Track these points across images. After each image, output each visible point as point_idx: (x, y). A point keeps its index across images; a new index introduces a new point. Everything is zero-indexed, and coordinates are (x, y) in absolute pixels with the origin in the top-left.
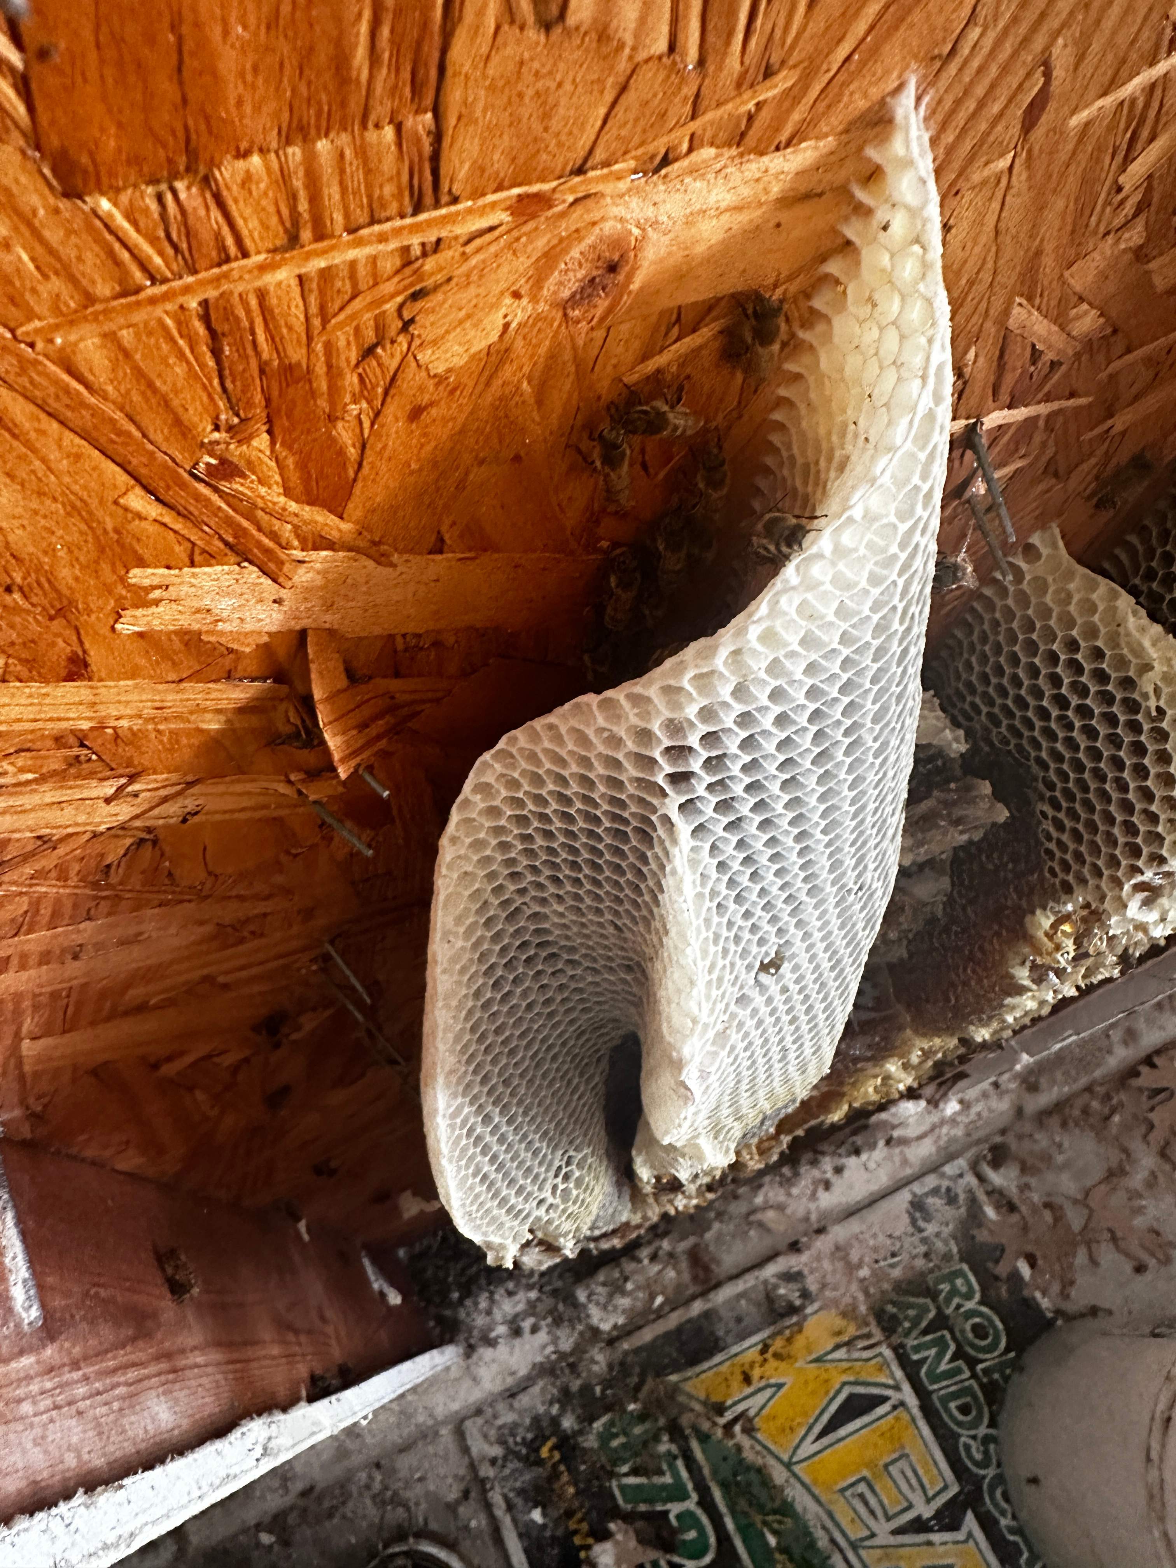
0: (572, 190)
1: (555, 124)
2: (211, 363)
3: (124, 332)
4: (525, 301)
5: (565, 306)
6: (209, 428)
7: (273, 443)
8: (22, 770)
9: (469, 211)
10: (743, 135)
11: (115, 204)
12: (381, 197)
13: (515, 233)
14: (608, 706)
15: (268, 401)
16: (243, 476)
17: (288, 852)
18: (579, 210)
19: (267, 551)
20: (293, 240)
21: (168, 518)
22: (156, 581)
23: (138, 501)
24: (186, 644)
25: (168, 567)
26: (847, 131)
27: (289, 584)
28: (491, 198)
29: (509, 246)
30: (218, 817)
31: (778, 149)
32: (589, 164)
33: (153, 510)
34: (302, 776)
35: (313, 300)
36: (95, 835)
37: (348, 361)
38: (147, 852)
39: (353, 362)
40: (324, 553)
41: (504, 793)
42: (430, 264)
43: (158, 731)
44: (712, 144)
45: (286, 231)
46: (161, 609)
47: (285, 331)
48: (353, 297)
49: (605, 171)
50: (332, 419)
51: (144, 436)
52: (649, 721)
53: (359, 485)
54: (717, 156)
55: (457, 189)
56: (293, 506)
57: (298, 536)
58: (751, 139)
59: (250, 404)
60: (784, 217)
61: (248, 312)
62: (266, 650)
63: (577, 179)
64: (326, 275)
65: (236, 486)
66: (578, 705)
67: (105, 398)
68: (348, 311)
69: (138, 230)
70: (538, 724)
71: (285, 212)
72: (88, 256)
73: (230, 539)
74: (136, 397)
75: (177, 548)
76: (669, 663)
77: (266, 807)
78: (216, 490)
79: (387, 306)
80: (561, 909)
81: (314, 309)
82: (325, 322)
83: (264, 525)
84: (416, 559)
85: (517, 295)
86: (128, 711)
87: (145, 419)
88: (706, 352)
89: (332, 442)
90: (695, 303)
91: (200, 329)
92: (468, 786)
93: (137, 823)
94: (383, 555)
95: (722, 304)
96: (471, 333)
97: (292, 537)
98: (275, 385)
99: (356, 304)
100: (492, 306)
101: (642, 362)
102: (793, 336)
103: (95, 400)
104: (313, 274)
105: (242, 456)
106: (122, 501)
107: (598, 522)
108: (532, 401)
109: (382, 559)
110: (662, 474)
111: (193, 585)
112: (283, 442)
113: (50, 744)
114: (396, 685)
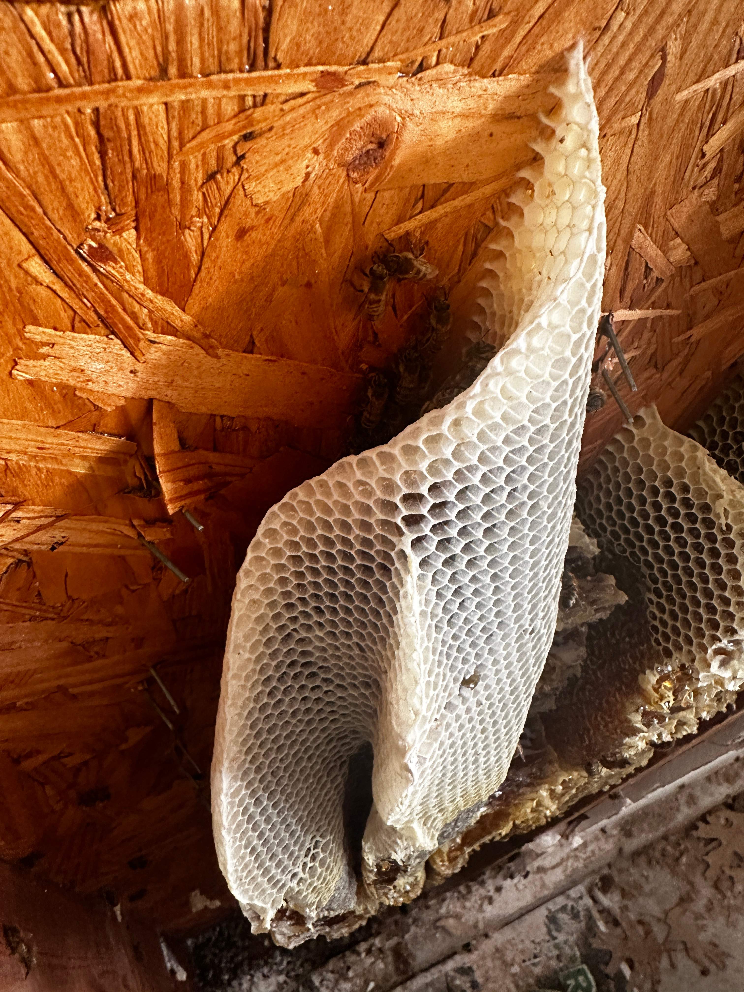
0: (359, 75)
1: (349, 19)
2: (98, 162)
3: (36, 121)
4: (321, 156)
5: (349, 167)
6: (93, 216)
7: (138, 238)
9: (288, 76)
10: (472, 59)
11: (37, 14)
12: (227, 52)
13: (318, 102)
14: (363, 463)
15: (137, 202)
16: (116, 262)
17: (127, 587)
18: (361, 94)
19: (128, 328)
20: (164, 73)
21: (58, 286)
22: (45, 339)
23: (36, 267)
24: (64, 396)
25: (55, 329)
26: (537, 72)
27: (142, 359)
28: (302, 70)
29: (313, 111)
30: (77, 549)
31: (494, 75)
32: (370, 59)
33: (46, 276)
34: (142, 523)
35: (174, 125)
37: (196, 180)
38: (23, 572)
39: (200, 183)
40: (169, 338)
41: (286, 537)
42: (258, 113)
43: (39, 469)
44: (452, 62)
45: (159, 64)
46: (46, 363)
47: (152, 146)
48: (203, 130)
49: (381, 65)
50: (183, 227)
51: (45, 213)
52: (393, 474)
53: (198, 284)
54: (455, 72)
55: (280, 57)
56: (149, 293)
57: (151, 319)
58: (476, 64)
59: (124, 203)
60: (496, 129)
61: (128, 125)
62: (122, 410)
63: (362, 68)
64: (185, 105)
65: (109, 269)
66: (342, 466)
67: (18, 175)
68: (199, 140)
69: (52, 40)
70: (313, 482)
71: (159, 49)
72: (13, 52)
73: (102, 312)
74: (41, 178)
75: (63, 314)
76: (409, 429)
77: (114, 546)
78: (95, 270)
79: (226, 141)
80: (321, 634)
81: (174, 133)
82: (182, 145)
83: (127, 306)
84: (235, 355)
85: (316, 152)
86: (18, 448)
87: (47, 199)
88: (439, 225)
89: (181, 245)
90: (435, 185)
91: (92, 132)
92: (261, 530)
93: (17, 546)
94: (211, 347)
95: (452, 189)
96: (284, 176)
97: (147, 320)
98: (143, 190)
99: (205, 135)
100: (299, 156)
101: (397, 224)
102: (497, 224)
103: (9, 175)
104: (176, 104)
105: (115, 244)
106: (24, 265)
107: (361, 347)
108: (322, 240)
109: (210, 351)
110: (405, 317)
111: (72, 348)
112: (146, 239)
114: (214, 457)
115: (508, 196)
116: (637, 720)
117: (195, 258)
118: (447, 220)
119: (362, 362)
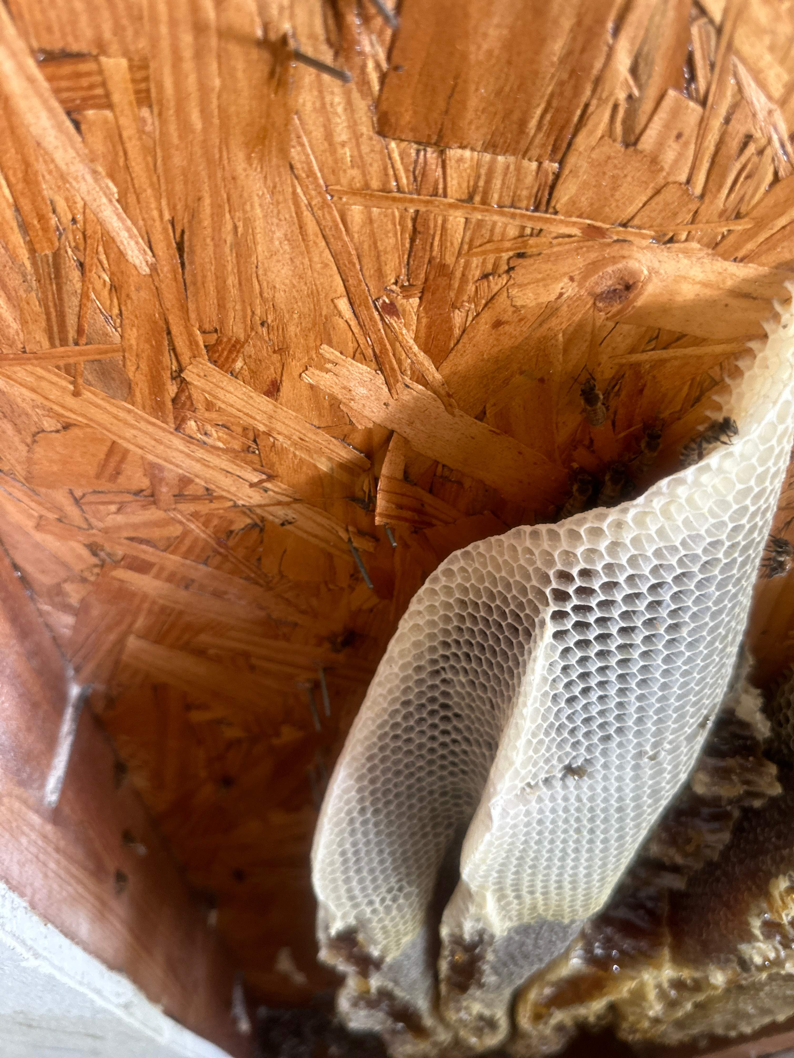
0: (618, 233)
2: (408, 245)
3: (375, 209)
4: (575, 284)
5: (596, 298)
6: (393, 281)
7: (420, 306)
8: (219, 439)
9: (561, 221)
10: (717, 244)
11: (398, 147)
12: (520, 195)
13: (581, 244)
14: (535, 534)
15: (426, 280)
16: (399, 318)
17: (326, 583)
18: (618, 246)
19: (393, 369)
20: (471, 198)
21: (353, 323)
22: (332, 358)
23: (343, 305)
24: (331, 406)
25: (341, 353)
26: (776, 268)
27: (395, 396)
28: (574, 219)
29: (577, 249)
30: (300, 533)
31: (735, 260)
32: (630, 224)
33: (348, 314)
34: (355, 530)
35: (468, 234)
36: (235, 506)
37: (473, 276)
38: (255, 534)
39: (476, 278)
40: (420, 387)
41: (459, 580)
42: (532, 241)
43: (295, 455)
44: (699, 242)
45: (469, 192)
46: (327, 376)
47: (449, 244)
48: (489, 242)
50: (454, 306)
51: (361, 270)
52: (554, 550)
53: (454, 352)
54: (700, 250)
55: (559, 207)
56: (416, 348)
57: (411, 369)
58: (721, 249)
59: (417, 278)
60: (732, 302)
61: (435, 226)
62: (369, 432)
63: (622, 229)
64: (480, 224)
65: (392, 321)
66: (518, 532)
67: (352, 240)
68: (483, 248)
69: (402, 163)
71: (472, 183)
72: (375, 165)
73: (377, 351)
74: (366, 246)
75: (350, 344)
77: (327, 542)
78: (382, 319)
79: (503, 254)
80: (464, 680)
81: (467, 239)
82: (470, 249)
83: (397, 352)
84: (467, 417)
85: (572, 279)
86: (285, 432)
87: (365, 261)
88: (668, 365)
89: (448, 320)
90: (669, 331)
91: (410, 224)
92: (442, 566)
93: (259, 511)
94: (450, 405)
95: (685, 339)
96: (541, 290)
97: (408, 368)
98: (433, 273)
99: (488, 247)
100: (557, 279)
101: (630, 353)
102: (723, 380)
103: (346, 239)
104: (474, 220)
105: (402, 305)
106: (336, 301)
107: (575, 448)
108: (561, 347)
109: (449, 408)
110: (622, 435)
111: (349, 371)
112: (425, 307)
113: (240, 430)
114: (427, 498)
115: (737, 359)
116: (756, 925)
117: (457, 332)
118: (676, 363)
119: (574, 461)
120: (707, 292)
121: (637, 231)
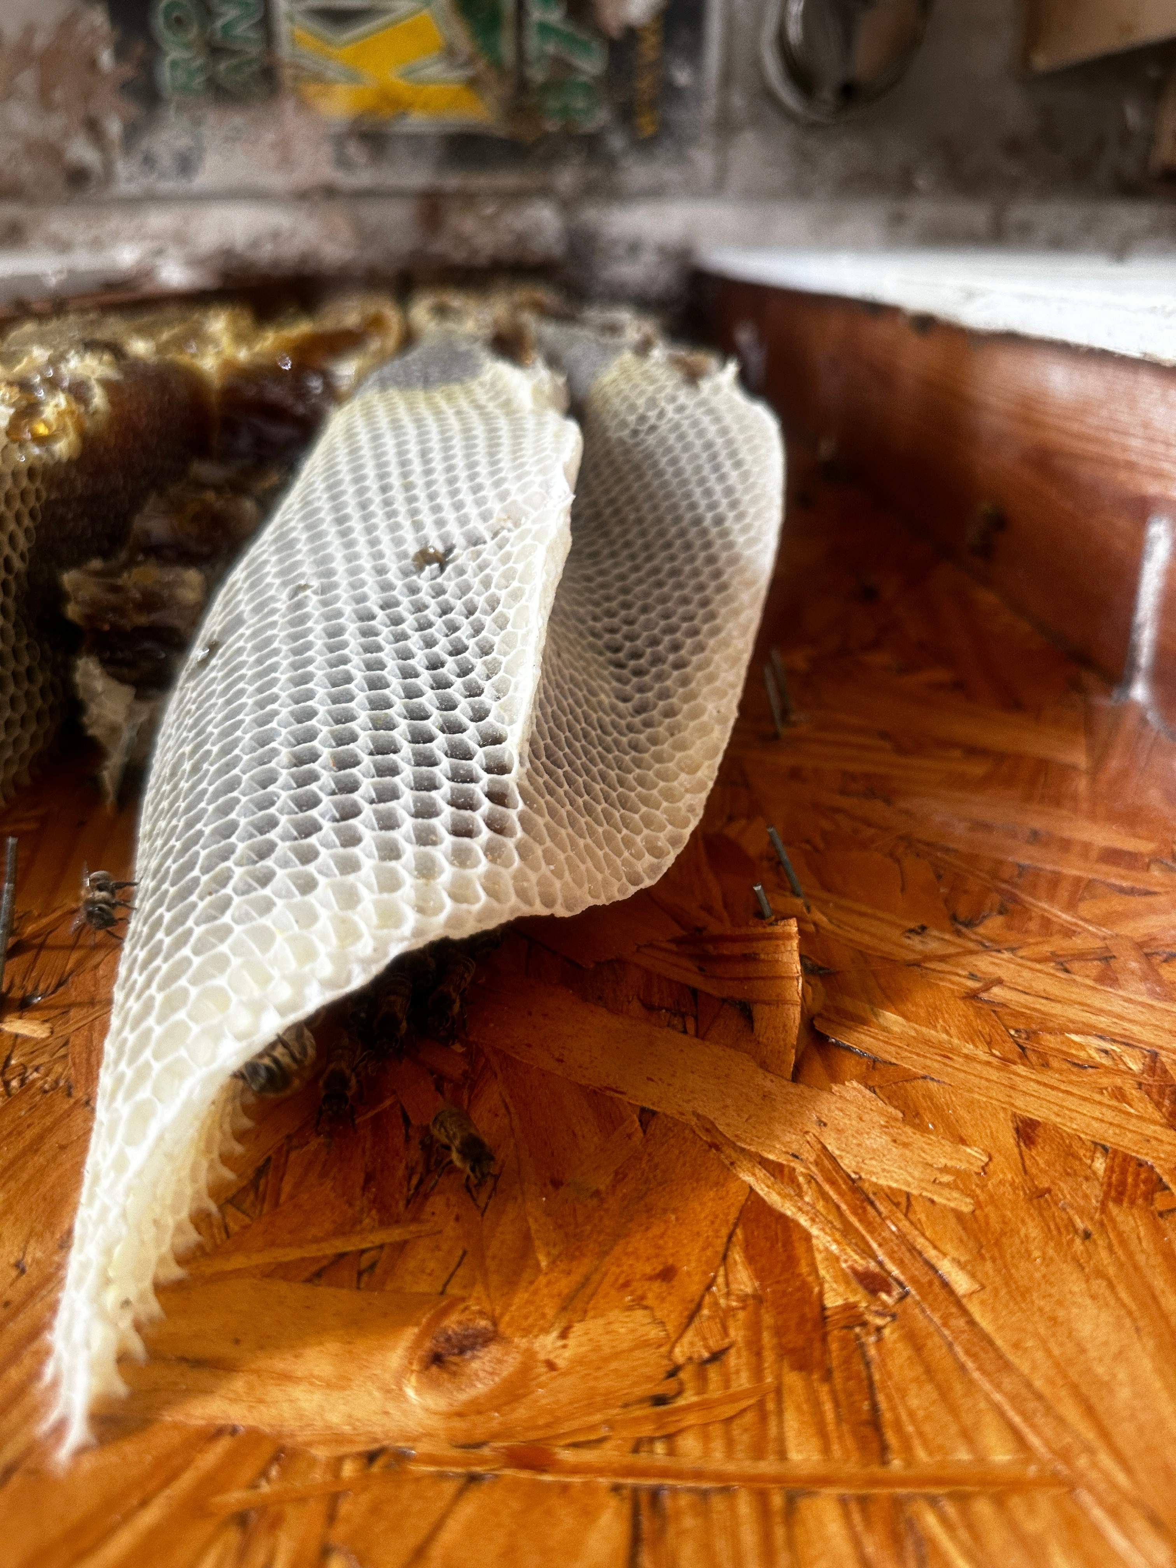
0: (482, 1461)
1: (502, 1539)
2: (881, 1399)
3: (966, 1458)
4: (542, 1356)
5: (496, 1335)
6: (887, 1332)
7: (821, 1294)
8: (1081, 1047)
9: (601, 1473)
10: (276, 1457)
12: (697, 1516)
13: (550, 1432)
14: (548, 900)
15: (824, 1339)
16: (852, 1268)
17: (816, 849)
18: (477, 1435)
19: (832, 1182)
20: (791, 1501)
21: (931, 1254)
22: (946, 1192)
23: (962, 1283)
24: (917, 1114)
25: (932, 1201)
26: (150, 1421)
27: (810, 1138)
28: (576, 1481)
29: (557, 1421)
30: (888, 917)
31: (235, 1429)
32: (463, 1481)
33: (946, 1267)
35: (773, 1431)
36: (1012, 950)
37: (739, 1354)
38: (963, 911)
39: (733, 1351)
40: (771, 1157)
42: (647, 1430)
43: (947, 1033)
44: (315, 1459)
45: (798, 1511)
46: (943, 1161)
47: (805, 1407)
48: (729, 1420)
49: (443, 1469)
50: (758, 1299)
51: (950, 1346)
52: (521, 870)
53: (732, 1219)
54: (310, 1444)
55: (614, 1500)
56: (803, 1220)
57: (799, 1186)
58: (266, 1450)
59: (843, 1342)
60: (228, 1349)
61: (841, 1439)
62: (835, 1077)
63: (476, 1470)
64: (758, 1452)
65: (861, 1262)
67: (987, 1398)
68: (737, 1407)
71: (799, 1529)
72: (997, 1543)
73: (869, 1208)
74: (957, 1388)
75: (923, 1217)
77: (841, 908)
78: (880, 1264)
79: (695, 1399)
80: (603, 696)
81: (773, 1422)
82: (761, 1405)
83: (834, 1210)
84: (671, 1111)
85: (551, 1366)
86: (979, 1067)
87: (948, 1363)
88: (328, 1226)
89: (760, 1274)
90: (340, 1286)
91: (891, 1437)
92: (668, 862)
93: (971, 945)
94: (707, 1130)
95: (307, 1274)
96: (604, 1340)
97: (805, 1187)
98: (817, 1354)
99: (729, 1411)
100: (579, 1361)
101: (406, 1242)
102: (220, 1208)
103: (998, 1398)
104: (772, 1458)
105: (854, 1292)
106: (976, 1287)
107: (465, 1076)
108: (537, 1243)
109: (709, 1126)
110: (388, 1103)
111: (910, 1174)
112: (811, 1292)
113: (1055, 1063)
114: (696, 981)
115: (200, 1247)
117: (737, 1254)
118: (314, 1231)
119: (462, 1054)
120: (280, 1364)
121: (447, 1469)
